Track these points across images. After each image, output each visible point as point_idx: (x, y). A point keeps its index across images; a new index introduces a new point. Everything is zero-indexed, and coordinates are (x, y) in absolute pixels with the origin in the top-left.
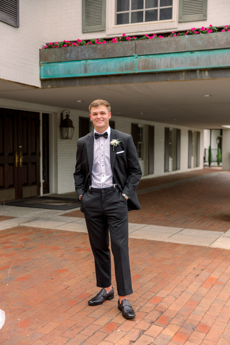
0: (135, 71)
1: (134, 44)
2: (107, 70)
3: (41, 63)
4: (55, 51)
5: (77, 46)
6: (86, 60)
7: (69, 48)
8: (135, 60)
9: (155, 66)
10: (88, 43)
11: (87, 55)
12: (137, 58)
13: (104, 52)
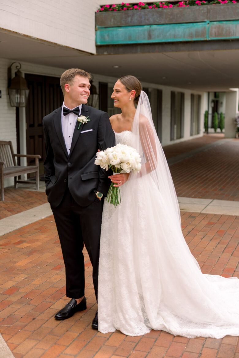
0: (206, 38)
1: (205, 9)
2: (175, 36)
3: (97, 27)
4: (114, 14)
5: (140, 10)
6: (150, 25)
7: (130, 12)
8: (207, 26)
9: (230, 32)
10: (151, 6)
11: (151, 21)
12: (208, 24)
13: (171, 17)
